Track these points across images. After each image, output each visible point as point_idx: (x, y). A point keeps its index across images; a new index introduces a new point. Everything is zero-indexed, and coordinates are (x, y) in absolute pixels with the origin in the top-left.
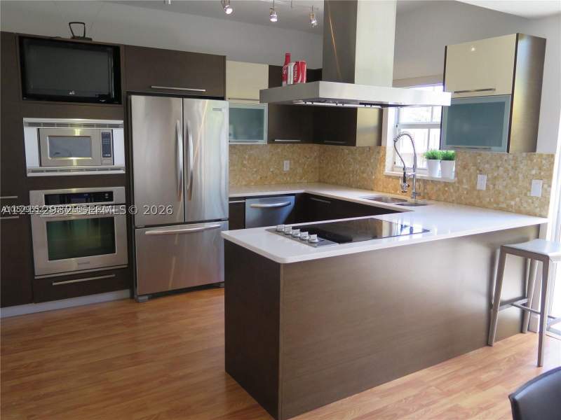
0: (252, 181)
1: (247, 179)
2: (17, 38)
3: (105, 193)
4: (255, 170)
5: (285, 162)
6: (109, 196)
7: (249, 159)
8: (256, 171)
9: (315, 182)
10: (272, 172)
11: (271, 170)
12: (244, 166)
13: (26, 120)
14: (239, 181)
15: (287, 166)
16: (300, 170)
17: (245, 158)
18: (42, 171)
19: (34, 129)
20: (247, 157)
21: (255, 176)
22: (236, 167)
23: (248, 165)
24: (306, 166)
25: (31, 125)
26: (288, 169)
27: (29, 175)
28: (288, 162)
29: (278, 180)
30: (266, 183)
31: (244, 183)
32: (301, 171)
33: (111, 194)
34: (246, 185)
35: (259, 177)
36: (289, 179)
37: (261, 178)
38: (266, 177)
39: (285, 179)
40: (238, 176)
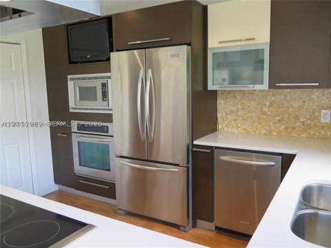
0: (274, 131)
1: (268, 128)
4: (278, 118)
5: (323, 112)
7: (269, 107)
8: (279, 121)
10: (303, 122)
11: (302, 120)
12: (264, 113)
13: (69, 77)
14: (257, 129)
15: (325, 117)
17: (265, 105)
18: (76, 109)
19: (72, 82)
20: (268, 104)
21: (277, 125)
22: (254, 114)
23: (269, 113)
26: (329, 120)
28: (328, 111)
29: (312, 133)
31: (263, 131)
33: (107, 128)
34: (265, 134)
35: (283, 127)
36: (329, 133)
37: (286, 128)
38: (294, 128)
39: (323, 133)
40: (256, 124)
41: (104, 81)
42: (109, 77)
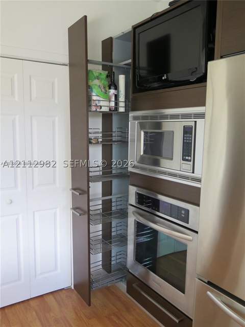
3: (182, 209)
6: (185, 216)
13: (131, 114)
18: (137, 168)
27: (129, 169)
33: (187, 213)
41: (190, 123)
42: (202, 116)
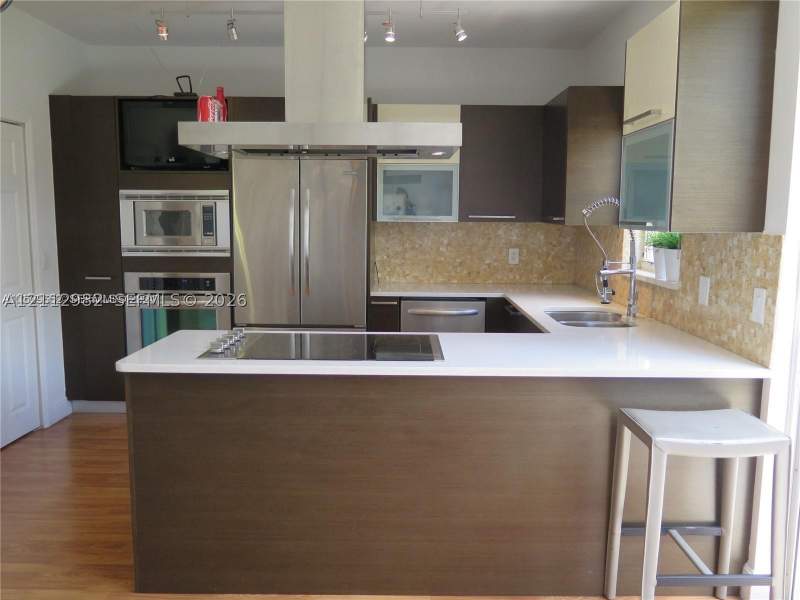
1: (446, 274)
2: (117, 102)
3: (207, 279)
4: (458, 260)
5: (511, 251)
6: (210, 285)
7: (447, 245)
9: (568, 284)
10: (489, 265)
11: (487, 262)
13: (122, 192)
14: (432, 276)
15: (514, 257)
16: (539, 265)
17: (442, 243)
18: (137, 251)
19: (130, 203)
20: (445, 241)
21: (459, 269)
22: (427, 256)
23: (447, 254)
24: (550, 259)
25: (128, 197)
26: (517, 261)
27: (124, 254)
28: (517, 250)
29: (499, 277)
30: (478, 281)
32: (541, 265)
33: (212, 281)
36: (518, 277)
37: (469, 273)
38: (478, 272)
39: (511, 276)
41: (208, 203)
